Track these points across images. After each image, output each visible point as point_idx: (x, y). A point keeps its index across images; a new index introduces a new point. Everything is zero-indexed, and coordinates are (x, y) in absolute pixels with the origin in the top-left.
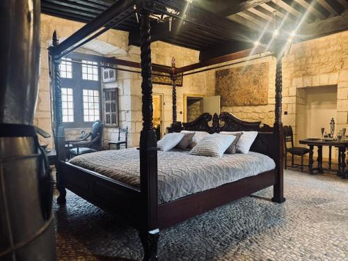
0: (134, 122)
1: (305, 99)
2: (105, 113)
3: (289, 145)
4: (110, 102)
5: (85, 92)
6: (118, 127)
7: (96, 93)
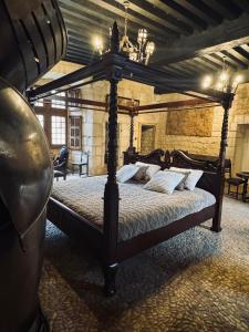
0: (95, 147)
1: (244, 134)
2: (71, 137)
3: (227, 176)
4: (74, 127)
5: (54, 118)
6: (81, 150)
7: (63, 119)
